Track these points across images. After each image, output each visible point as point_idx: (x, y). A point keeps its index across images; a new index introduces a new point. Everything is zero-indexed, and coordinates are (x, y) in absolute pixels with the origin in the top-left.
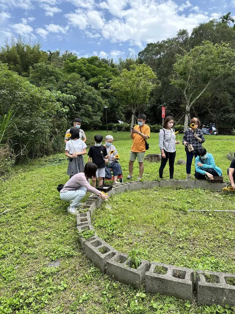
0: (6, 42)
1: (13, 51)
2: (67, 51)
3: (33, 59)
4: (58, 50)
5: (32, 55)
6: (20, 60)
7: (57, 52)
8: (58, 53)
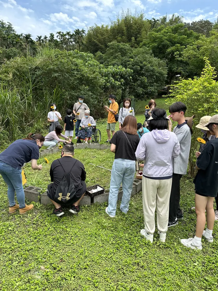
0: (118, 16)
1: (122, 24)
2: (173, 15)
3: (136, 29)
4: (165, 16)
5: (136, 26)
6: (126, 31)
7: (164, 17)
8: (165, 19)
